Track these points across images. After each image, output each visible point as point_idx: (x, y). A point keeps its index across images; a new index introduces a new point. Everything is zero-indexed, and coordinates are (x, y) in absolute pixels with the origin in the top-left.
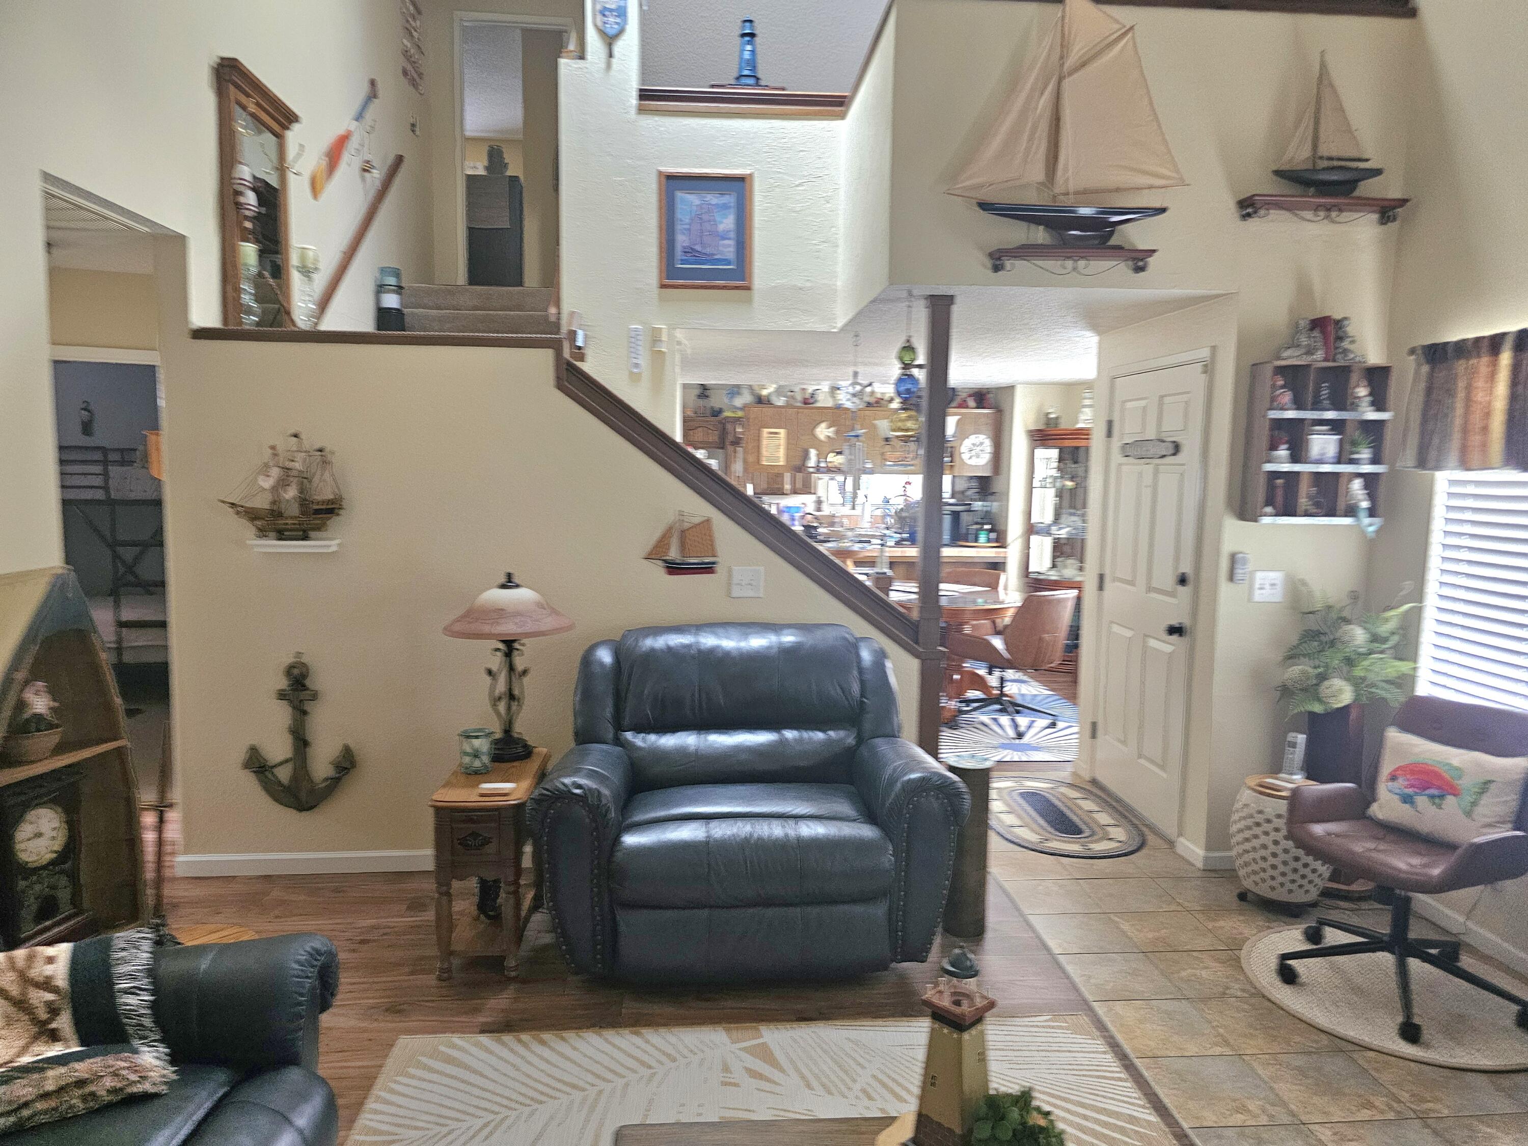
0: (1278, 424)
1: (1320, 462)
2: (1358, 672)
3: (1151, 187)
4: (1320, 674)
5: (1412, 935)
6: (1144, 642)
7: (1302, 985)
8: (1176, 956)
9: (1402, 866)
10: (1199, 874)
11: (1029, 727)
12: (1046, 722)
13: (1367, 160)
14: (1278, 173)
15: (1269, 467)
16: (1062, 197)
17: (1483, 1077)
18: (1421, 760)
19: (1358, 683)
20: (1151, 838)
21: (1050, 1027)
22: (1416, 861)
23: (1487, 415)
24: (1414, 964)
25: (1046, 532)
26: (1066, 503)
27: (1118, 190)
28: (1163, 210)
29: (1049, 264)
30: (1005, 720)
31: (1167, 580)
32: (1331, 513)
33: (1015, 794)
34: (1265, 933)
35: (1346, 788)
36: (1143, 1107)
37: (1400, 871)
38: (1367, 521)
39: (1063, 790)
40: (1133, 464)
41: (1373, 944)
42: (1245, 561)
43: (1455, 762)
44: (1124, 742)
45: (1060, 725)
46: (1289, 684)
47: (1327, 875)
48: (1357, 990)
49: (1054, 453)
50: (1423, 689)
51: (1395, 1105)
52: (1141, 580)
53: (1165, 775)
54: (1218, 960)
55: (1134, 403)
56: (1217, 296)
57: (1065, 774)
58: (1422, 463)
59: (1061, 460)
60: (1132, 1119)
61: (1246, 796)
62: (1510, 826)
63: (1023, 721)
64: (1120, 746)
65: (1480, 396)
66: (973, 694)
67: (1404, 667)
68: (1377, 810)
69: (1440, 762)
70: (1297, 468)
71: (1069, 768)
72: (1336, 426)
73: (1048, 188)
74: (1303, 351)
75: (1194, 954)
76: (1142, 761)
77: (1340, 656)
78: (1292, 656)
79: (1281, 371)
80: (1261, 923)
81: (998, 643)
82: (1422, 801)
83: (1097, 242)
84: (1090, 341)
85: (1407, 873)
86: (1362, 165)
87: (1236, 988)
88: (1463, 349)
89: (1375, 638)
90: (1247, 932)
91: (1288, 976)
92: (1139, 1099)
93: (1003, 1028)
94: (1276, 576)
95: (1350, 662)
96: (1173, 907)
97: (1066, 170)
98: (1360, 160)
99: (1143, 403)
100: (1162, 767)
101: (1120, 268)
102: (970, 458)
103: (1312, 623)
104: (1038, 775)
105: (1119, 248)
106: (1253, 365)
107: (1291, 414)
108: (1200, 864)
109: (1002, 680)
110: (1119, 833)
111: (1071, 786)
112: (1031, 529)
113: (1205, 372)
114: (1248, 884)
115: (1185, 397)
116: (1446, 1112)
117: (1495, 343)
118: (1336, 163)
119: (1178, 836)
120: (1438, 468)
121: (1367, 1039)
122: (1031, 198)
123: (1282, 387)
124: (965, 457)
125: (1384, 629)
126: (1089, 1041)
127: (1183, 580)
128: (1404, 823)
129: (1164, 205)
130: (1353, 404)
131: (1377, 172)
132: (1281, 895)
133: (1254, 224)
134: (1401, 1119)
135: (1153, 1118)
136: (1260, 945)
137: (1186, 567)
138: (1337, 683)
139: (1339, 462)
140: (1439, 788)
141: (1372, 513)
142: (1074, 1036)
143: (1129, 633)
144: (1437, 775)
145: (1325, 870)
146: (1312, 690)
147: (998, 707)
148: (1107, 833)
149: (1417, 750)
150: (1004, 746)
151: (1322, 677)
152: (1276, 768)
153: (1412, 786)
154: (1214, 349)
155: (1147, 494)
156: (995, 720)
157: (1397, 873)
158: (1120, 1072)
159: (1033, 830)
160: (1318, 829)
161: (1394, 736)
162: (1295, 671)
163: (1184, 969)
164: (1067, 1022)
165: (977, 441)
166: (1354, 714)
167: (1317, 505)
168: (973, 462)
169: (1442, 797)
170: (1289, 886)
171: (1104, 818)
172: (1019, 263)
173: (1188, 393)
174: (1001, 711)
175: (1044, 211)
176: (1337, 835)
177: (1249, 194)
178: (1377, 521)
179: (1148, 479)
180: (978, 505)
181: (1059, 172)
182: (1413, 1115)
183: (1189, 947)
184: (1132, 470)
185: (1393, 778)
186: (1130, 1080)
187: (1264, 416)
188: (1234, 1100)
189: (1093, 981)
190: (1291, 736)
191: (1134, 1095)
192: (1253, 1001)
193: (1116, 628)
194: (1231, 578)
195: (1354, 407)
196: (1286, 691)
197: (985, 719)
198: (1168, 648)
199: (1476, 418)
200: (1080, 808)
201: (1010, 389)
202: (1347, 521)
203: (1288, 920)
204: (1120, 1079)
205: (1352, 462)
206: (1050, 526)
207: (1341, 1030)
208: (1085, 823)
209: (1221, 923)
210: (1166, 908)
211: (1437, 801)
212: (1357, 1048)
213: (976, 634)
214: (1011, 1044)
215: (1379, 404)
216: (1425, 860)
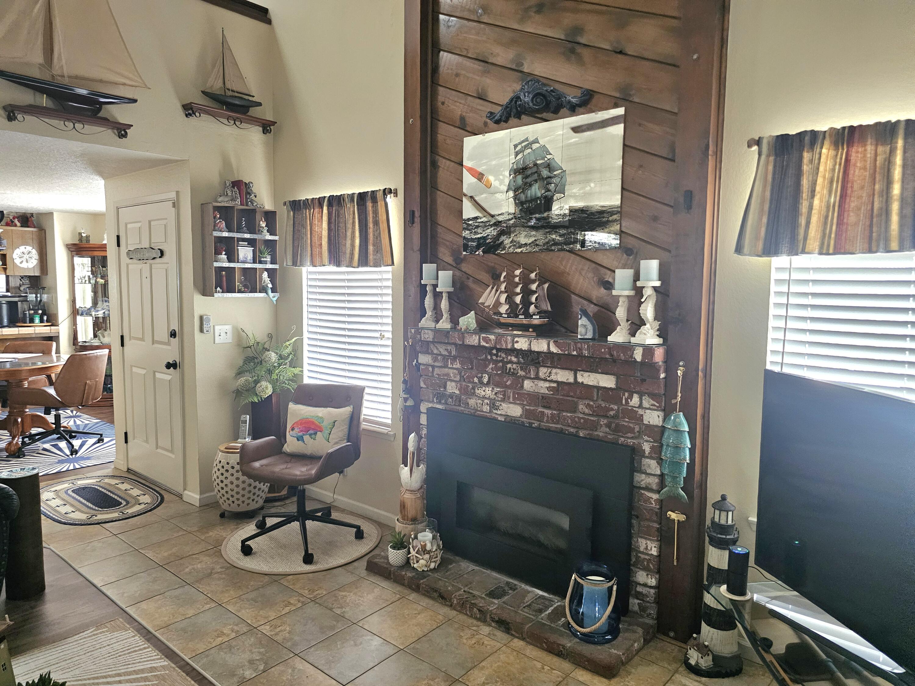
0: (220, 239)
1: (244, 262)
2: (274, 376)
3: (124, 84)
4: (255, 380)
5: (308, 509)
6: (154, 375)
7: (255, 553)
8: (181, 561)
9: (298, 473)
10: (198, 510)
11: (81, 446)
12: (95, 440)
13: (253, 96)
14: (203, 92)
15: (216, 264)
16: (59, 78)
17: (340, 568)
18: (305, 417)
19: (274, 383)
20: (166, 496)
21: (94, 635)
22: (304, 469)
23: (321, 238)
24: (309, 524)
25: (88, 313)
26: (100, 294)
27: (101, 81)
28: (135, 101)
29: (55, 122)
30: (63, 444)
31: (164, 335)
32: (254, 291)
33: (70, 492)
34: (235, 531)
35: (271, 439)
36: (161, 659)
37: (296, 475)
38: (271, 295)
39: (107, 480)
40: (137, 264)
41: (289, 519)
42: (209, 320)
43: (320, 415)
44: (147, 441)
45: (106, 440)
46: (239, 388)
47: (267, 490)
48: (284, 546)
49: (87, 261)
50: (306, 381)
51: (301, 599)
52: (148, 338)
53: (173, 456)
54: (209, 556)
55: (133, 224)
56: (177, 161)
57: (108, 471)
58: (295, 264)
59: (93, 265)
60: (153, 669)
61: (220, 456)
62: (345, 441)
63: (76, 443)
64: (145, 444)
65: (316, 229)
66: (34, 431)
67: (296, 371)
68: (287, 448)
69: (313, 416)
70: (232, 265)
71: (112, 466)
72: (251, 243)
73: (49, 70)
74: (229, 198)
75: (194, 556)
76: (159, 450)
77: (264, 369)
78: (240, 373)
79: (217, 209)
80: (233, 527)
81: (51, 391)
82: (306, 438)
83: (90, 114)
84: (99, 183)
85: (300, 476)
86: (251, 98)
87: (218, 568)
88: (307, 204)
89: (281, 357)
90: (224, 534)
91: (247, 550)
92: (158, 655)
93: (58, 649)
94: (228, 328)
95: (270, 372)
96: (180, 533)
97: (60, 58)
98: (250, 96)
99: (139, 225)
100: (172, 451)
101: (109, 134)
102: (21, 262)
103: (249, 353)
104: (89, 475)
105: (106, 119)
106: (202, 204)
107: (225, 234)
108: (198, 505)
109: (57, 417)
110: (146, 499)
111: (113, 477)
112: (75, 312)
113: (174, 206)
114: (225, 507)
115: (164, 222)
116: (324, 593)
117: (320, 201)
118: (237, 94)
119: (184, 491)
120: (302, 265)
121: (288, 570)
122: (35, 73)
123: (219, 218)
124: (17, 261)
125: (285, 352)
126: (123, 633)
127: (173, 334)
128: (300, 451)
129: (135, 98)
130: (259, 230)
131: (260, 104)
132: (243, 508)
133: (193, 120)
134: (304, 604)
135: (166, 662)
136: (232, 539)
137: (175, 326)
138: (264, 383)
139: (254, 262)
140: (313, 429)
141: (274, 290)
142: (111, 634)
143: (143, 372)
144: (313, 423)
145: (265, 487)
146: (251, 389)
147: (55, 436)
148: (138, 500)
149: (303, 412)
150: (61, 462)
151: (257, 382)
152: (236, 438)
153: (301, 431)
154: (178, 193)
155: (146, 283)
156: (54, 446)
157: (295, 477)
158: (144, 644)
159: (82, 512)
160: (257, 464)
161: (292, 406)
162: (242, 380)
163: (187, 567)
164: (107, 627)
165: (26, 251)
166: (274, 400)
167: (245, 286)
168: (24, 265)
169: (315, 434)
170: (247, 502)
171: (135, 492)
172: (28, 118)
173: (166, 219)
174: (58, 438)
175: (45, 84)
176: (266, 465)
177: (189, 102)
178: (277, 295)
179: (146, 273)
180: (32, 297)
181: (55, 60)
182: (310, 601)
183: (190, 553)
184: (135, 266)
185: (293, 429)
186: (151, 646)
187: (212, 234)
188: (216, 631)
189: (125, 595)
190: (243, 417)
191: (154, 654)
192: (227, 571)
193: (135, 369)
194: (201, 330)
195: (260, 232)
196: (238, 393)
197: (47, 446)
198: (168, 377)
199: (315, 239)
200: (119, 489)
201: (49, 215)
202: (262, 295)
203: (248, 520)
204: (145, 648)
205: (260, 262)
206: (89, 309)
207: (275, 570)
208: (121, 498)
209: (211, 534)
210: (176, 535)
211: (313, 436)
212: (284, 576)
213: (32, 387)
214: (64, 657)
215: (272, 232)
216: (309, 467)
